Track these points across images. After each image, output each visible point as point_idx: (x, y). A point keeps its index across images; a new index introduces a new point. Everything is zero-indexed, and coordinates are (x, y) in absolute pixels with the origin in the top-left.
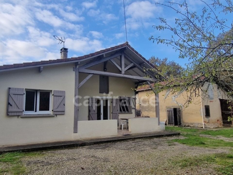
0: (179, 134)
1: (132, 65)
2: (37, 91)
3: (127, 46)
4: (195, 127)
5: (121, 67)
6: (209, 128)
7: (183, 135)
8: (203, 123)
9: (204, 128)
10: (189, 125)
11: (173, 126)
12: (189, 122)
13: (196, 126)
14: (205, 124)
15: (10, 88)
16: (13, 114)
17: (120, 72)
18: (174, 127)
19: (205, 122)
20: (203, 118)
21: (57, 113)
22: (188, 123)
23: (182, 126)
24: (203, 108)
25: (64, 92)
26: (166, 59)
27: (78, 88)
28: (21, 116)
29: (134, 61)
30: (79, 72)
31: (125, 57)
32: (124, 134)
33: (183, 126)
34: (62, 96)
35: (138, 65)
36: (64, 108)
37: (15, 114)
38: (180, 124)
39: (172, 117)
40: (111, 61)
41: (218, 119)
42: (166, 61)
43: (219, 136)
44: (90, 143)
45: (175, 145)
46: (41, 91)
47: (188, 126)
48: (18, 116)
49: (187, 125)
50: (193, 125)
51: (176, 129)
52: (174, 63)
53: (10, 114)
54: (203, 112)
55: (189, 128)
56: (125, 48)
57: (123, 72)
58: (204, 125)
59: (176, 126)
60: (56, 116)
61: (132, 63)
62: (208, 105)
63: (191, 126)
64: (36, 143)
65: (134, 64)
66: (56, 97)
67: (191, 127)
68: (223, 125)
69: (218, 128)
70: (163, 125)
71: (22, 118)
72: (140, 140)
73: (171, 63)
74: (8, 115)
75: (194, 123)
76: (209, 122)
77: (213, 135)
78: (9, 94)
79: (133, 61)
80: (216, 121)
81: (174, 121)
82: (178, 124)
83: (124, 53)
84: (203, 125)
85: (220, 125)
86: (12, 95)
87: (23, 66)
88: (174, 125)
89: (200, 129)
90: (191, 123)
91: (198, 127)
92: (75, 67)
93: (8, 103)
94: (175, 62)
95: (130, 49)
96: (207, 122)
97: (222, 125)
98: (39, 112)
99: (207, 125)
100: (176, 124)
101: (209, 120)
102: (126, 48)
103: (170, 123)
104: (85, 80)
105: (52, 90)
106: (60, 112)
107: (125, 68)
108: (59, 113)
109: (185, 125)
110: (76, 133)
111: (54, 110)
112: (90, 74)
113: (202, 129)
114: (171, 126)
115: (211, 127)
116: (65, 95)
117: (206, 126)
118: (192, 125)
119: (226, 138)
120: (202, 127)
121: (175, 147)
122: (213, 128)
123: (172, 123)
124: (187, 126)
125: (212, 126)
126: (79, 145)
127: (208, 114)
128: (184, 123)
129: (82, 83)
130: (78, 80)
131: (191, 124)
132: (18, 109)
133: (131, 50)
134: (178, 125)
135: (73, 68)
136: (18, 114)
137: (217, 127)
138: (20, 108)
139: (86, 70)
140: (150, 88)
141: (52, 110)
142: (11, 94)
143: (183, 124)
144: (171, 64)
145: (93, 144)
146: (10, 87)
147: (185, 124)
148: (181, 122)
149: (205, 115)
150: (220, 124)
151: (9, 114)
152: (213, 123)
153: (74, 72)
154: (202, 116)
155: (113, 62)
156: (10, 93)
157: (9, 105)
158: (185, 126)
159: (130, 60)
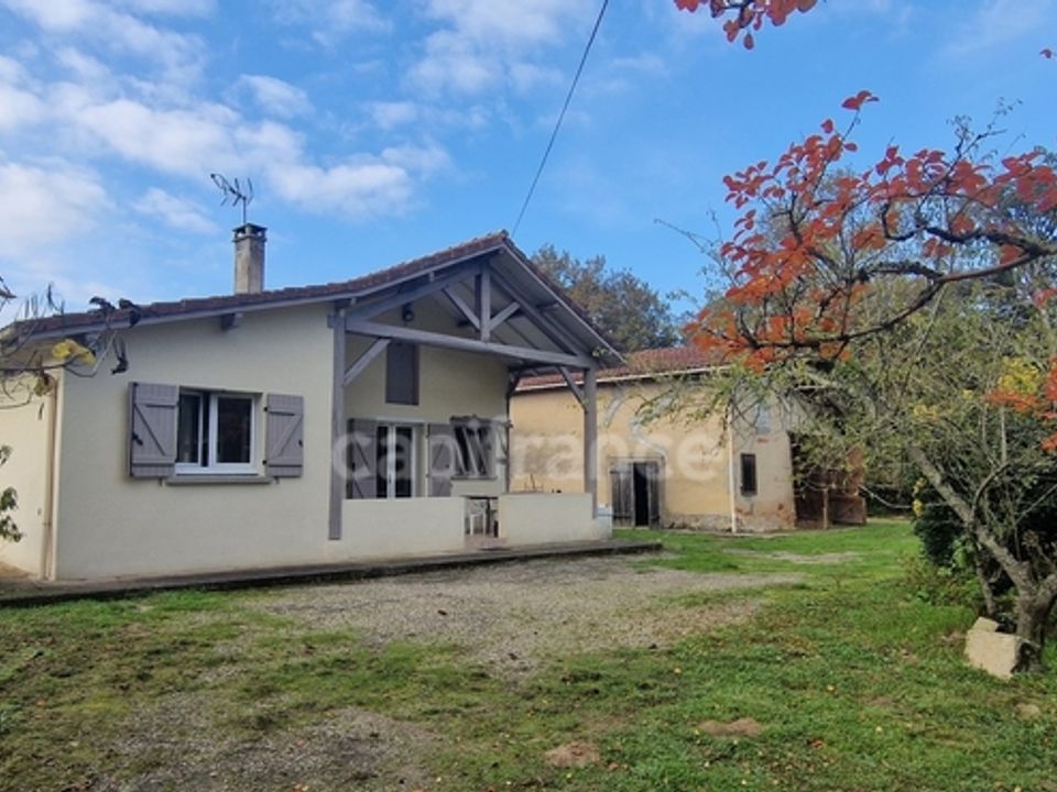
0: (658, 548)
1: (514, 307)
2: (206, 394)
3: (503, 245)
4: (707, 530)
5: (479, 316)
6: (751, 532)
7: (671, 550)
8: (734, 516)
9: (734, 530)
10: (687, 521)
11: (630, 528)
12: (687, 513)
13: (711, 525)
14: (740, 517)
15: (135, 385)
16: (146, 472)
17: (477, 335)
18: (634, 530)
19: (738, 511)
20: (735, 497)
21: (279, 472)
22: (683, 516)
23: (663, 528)
24: (735, 465)
25: (301, 399)
26: (599, 263)
27: (343, 386)
28: (170, 480)
29: (521, 296)
30: (347, 332)
31: (494, 283)
32: (486, 547)
33: (667, 526)
34: (293, 415)
35: (533, 311)
36: (301, 453)
37: (152, 472)
38: (657, 519)
39: (628, 497)
40: (446, 294)
41: (782, 502)
42: (597, 270)
43: (779, 553)
44: (395, 569)
45: (654, 571)
46: (224, 396)
47: (684, 526)
48: (160, 479)
49: (678, 522)
50: (698, 524)
51: (645, 534)
52: (631, 282)
53: (138, 472)
54: (735, 480)
55: (686, 535)
56: (498, 250)
57: (486, 334)
58: (737, 520)
59: (640, 528)
60: (274, 482)
61: (515, 304)
62: (752, 452)
63: (694, 525)
64: (230, 569)
65: (522, 306)
66: (275, 417)
67: (692, 529)
68: (796, 525)
69: (780, 530)
70: (606, 518)
71: (171, 485)
72: (545, 562)
73: (619, 279)
74: (131, 475)
75: (702, 516)
76: (750, 513)
77: (762, 549)
78: (134, 406)
79: (516, 296)
80: (777, 507)
81: (632, 509)
82: (651, 517)
83: (492, 269)
84: (731, 521)
85: (785, 523)
86: (143, 409)
87: (182, 310)
88: (633, 523)
89: (722, 534)
90: (692, 516)
91: (716, 530)
92: (332, 314)
93: (130, 437)
94: (634, 274)
95: (514, 256)
96: (744, 511)
97: (793, 524)
98: (216, 468)
99: (744, 522)
100: (642, 519)
101: (752, 506)
102: (501, 252)
103: (620, 518)
104: (365, 361)
105: (260, 391)
106: (286, 469)
107: (492, 317)
108: (286, 471)
109: (673, 524)
110: (337, 539)
111: (269, 462)
112: (380, 338)
113: (728, 534)
114: (624, 528)
115: (759, 527)
116: (302, 410)
117: (742, 524)
118: (697, 520)
119: (799, 557)
120: (730, 530)
121: (658, 577)
122: (766, 532)
123: (626, 518)
124: (679, 528)
125: (761, 524)
126: (363, 575)
127: (749, 483)
128: (668, 514)
129: (355, 370)
130: (342, 358)
131: (693, 519)
132: (160, 455)
133: (517, 258)
134: (650, 521)
135: (329, 316)
136: (160, 472)
137: (776, 528)
138: (166, 452)
139: (369, 325)
140: (565, 384)
141: (264, 462)
142: (142, 404)
143: (664, 519)
144: (618, 284)
145: (404, 573)
146: (135, 380)
147: (671, 520)
148: (660, 513)
149: (742, 488)
150: (787, 519)
151: (133, 472)
152: (763, 514)
153: (332, 331)
154: (728, 492)
155: (453, 296)
156: (137, 402)
157: (135, 443)
158: (671, 527)
159: (510, 291)
